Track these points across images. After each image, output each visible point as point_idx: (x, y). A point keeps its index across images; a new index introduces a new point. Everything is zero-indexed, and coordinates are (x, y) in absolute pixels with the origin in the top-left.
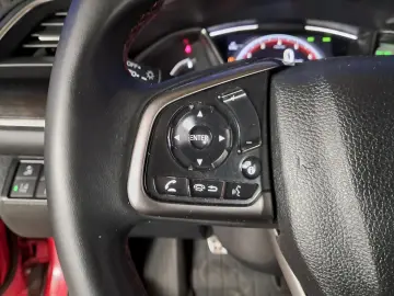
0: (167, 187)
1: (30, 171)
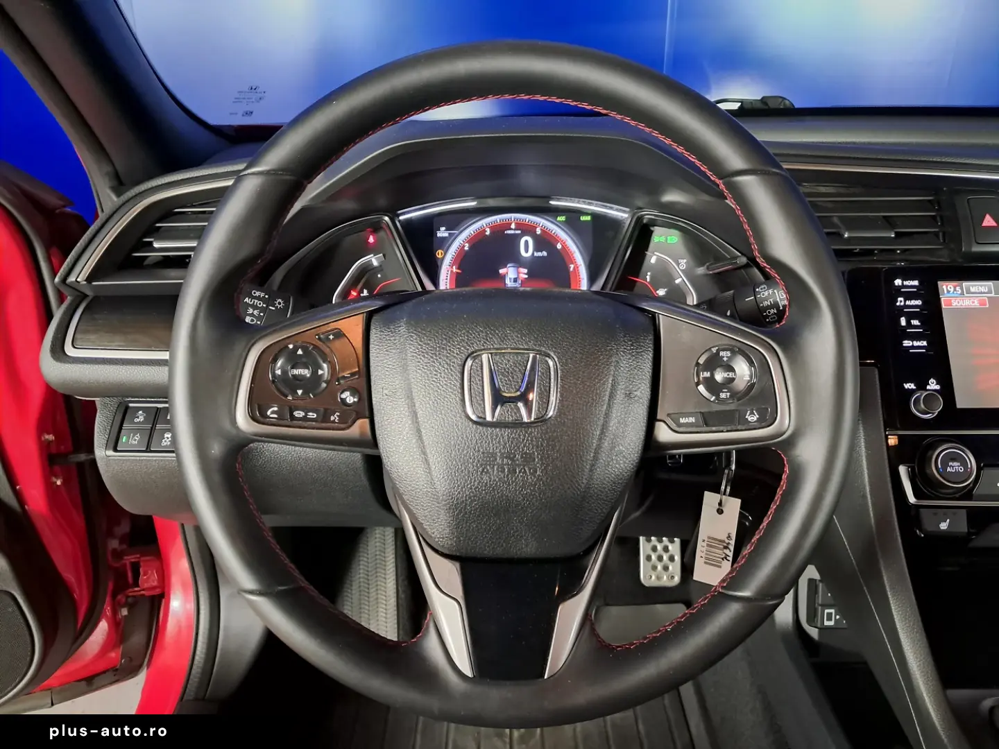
0: (269, 413)
1: (141, 419)
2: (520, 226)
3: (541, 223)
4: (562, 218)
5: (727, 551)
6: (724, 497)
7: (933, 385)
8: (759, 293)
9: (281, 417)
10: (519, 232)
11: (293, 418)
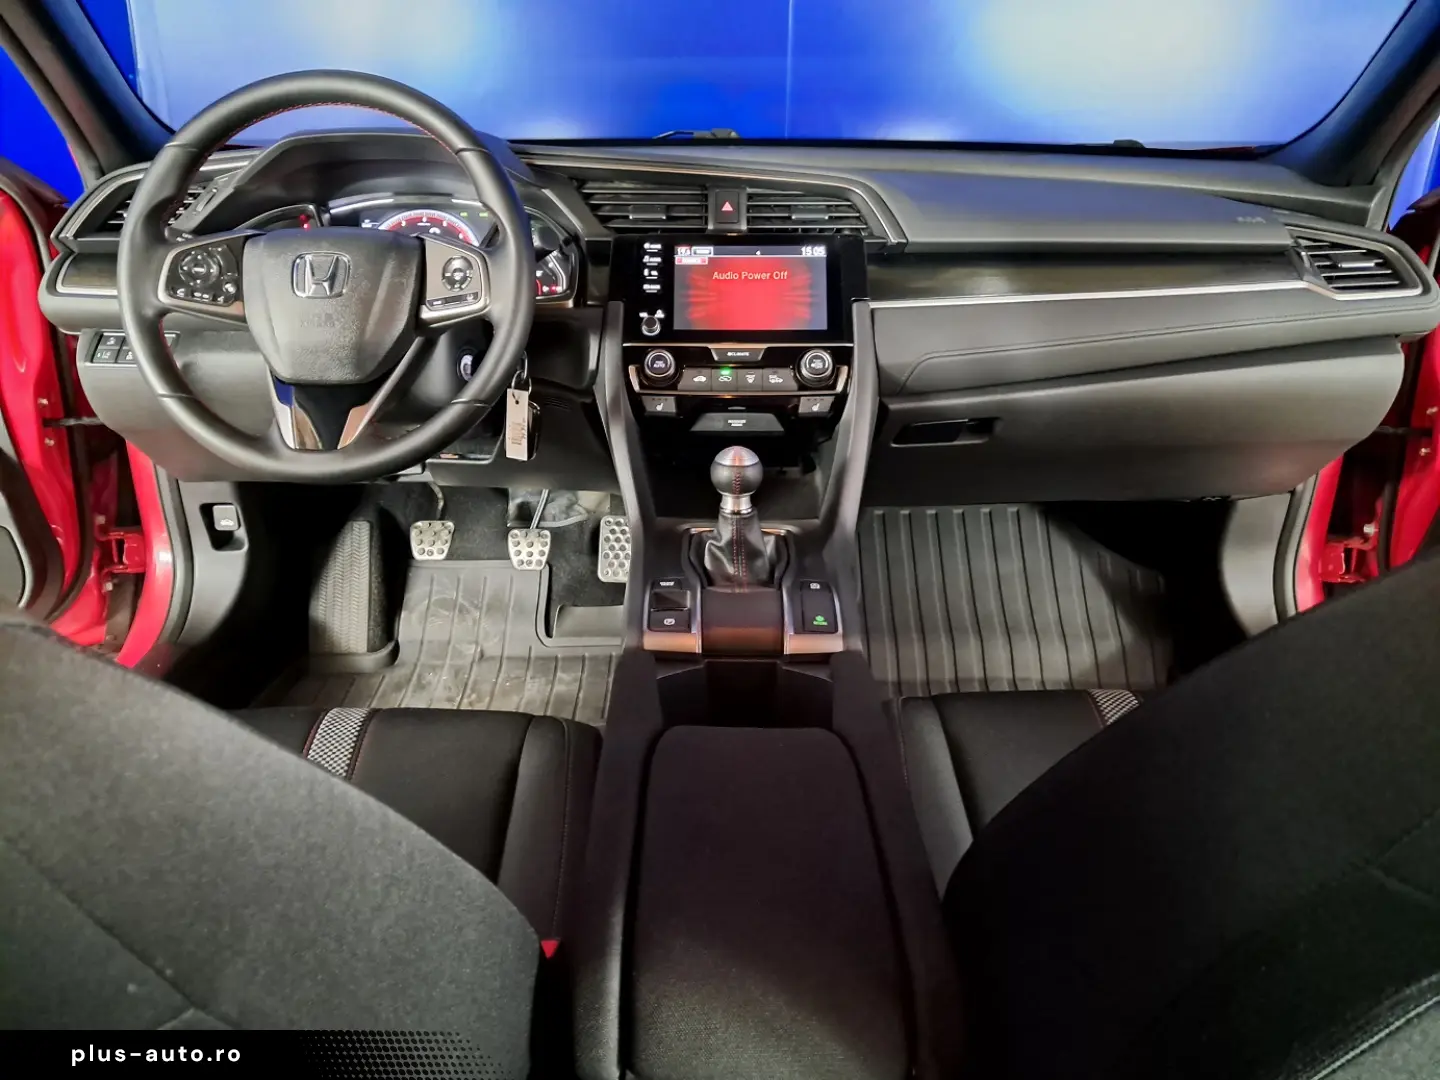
0: (178, 292)
1: (112, 342)
2: (430, 220)
3: (447, 218)
4: (464, 214)
7: (660, 314)
9: (186, 295)
10: (429, 224)
11: (193, 296)
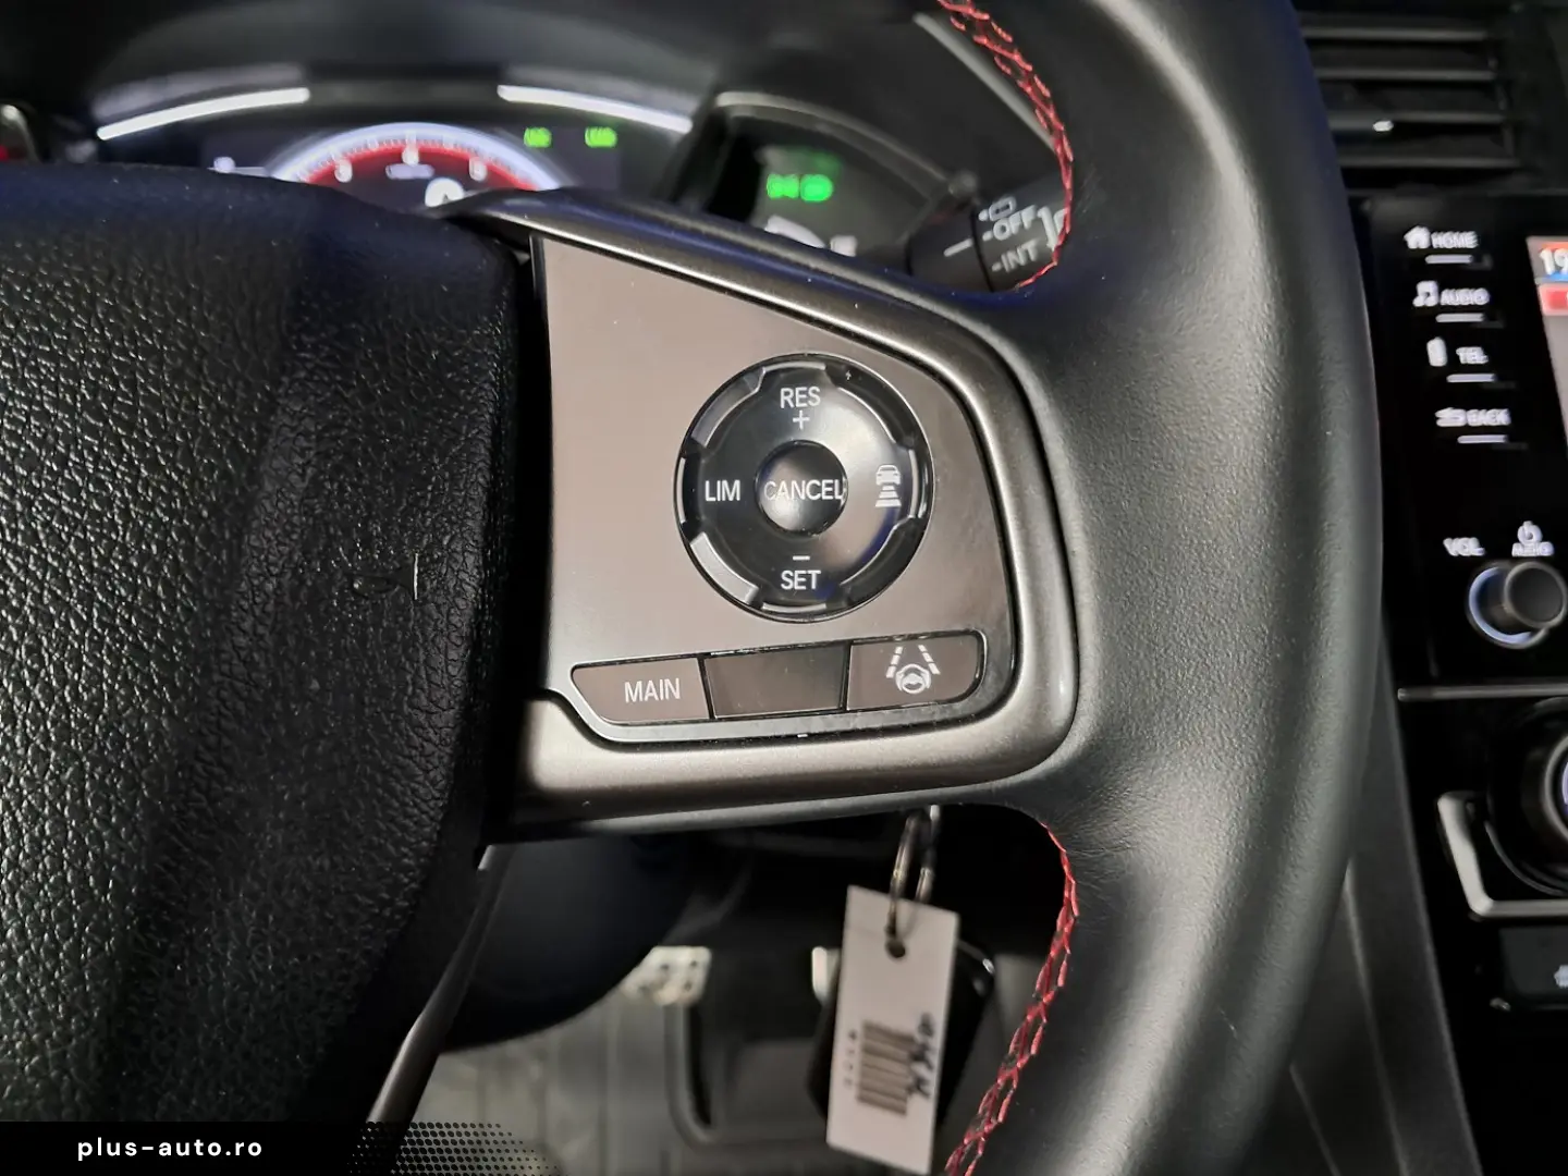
2: (426, 157)
4: (538, 137)
5: (921, 1069)
6: (905, 908)
7: (1531, 543)
8: (989, 225)
